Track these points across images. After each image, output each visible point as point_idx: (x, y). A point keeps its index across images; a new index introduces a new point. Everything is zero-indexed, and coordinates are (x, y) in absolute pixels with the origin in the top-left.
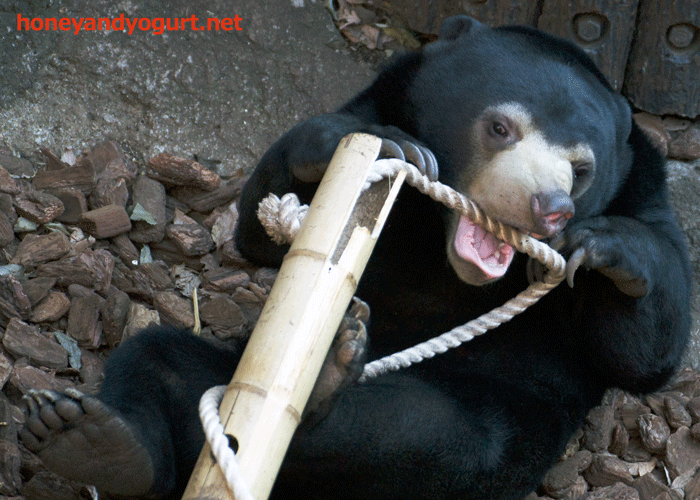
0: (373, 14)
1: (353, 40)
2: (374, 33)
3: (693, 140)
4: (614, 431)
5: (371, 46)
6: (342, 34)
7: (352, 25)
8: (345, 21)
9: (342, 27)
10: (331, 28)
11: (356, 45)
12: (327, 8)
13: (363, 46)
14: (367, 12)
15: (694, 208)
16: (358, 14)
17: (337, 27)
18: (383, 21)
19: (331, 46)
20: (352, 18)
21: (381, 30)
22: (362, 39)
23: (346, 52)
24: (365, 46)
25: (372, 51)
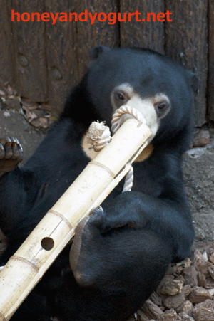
0: (42, 112)
1: (36, 126)
2: (45, 120)
3: (203, 136)
4: (198, 276)
5: (45, 127)
6: (30, 124)
7: (34, 119)
8: (30, 118)
9: (30, 121)
10: (25, 122)
11: (37, 128)
12: (21, 114)
13: (41, 128)
14: (39, 111)
15: (211, 167)
16: (36, 114)
17: (27, 121)
18: (48, 114)
19: (27, 131)
20: (33, 116)
21: (48, 118)
22: (40, 124)
23: (34, 132)
24: (42, 127)
25: (46, 129)
